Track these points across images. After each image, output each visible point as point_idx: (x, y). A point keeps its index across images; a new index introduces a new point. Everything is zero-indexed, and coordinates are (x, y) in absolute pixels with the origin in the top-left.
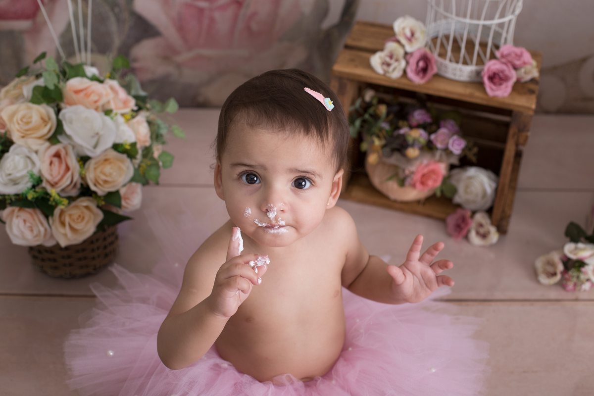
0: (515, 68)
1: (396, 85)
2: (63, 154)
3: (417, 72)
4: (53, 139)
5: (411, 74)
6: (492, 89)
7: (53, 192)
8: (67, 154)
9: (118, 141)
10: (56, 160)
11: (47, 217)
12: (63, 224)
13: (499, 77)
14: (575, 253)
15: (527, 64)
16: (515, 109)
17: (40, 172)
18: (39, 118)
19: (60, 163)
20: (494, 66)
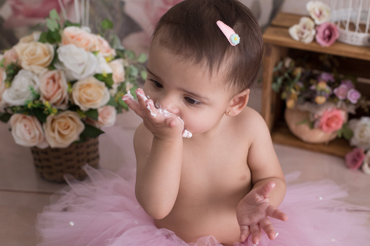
1: (308, 48)
2: (57, 77)
3: (324, 39)
4: (51, 67)
5: (319, 40)
7: (47, 103)
8: (60, 78)
9: (98, 71)
10: (51, 82)
11: (41, 123)
12: (53, 130)
17: (39, 89)
18: (42, 52)
19: (54, 83)
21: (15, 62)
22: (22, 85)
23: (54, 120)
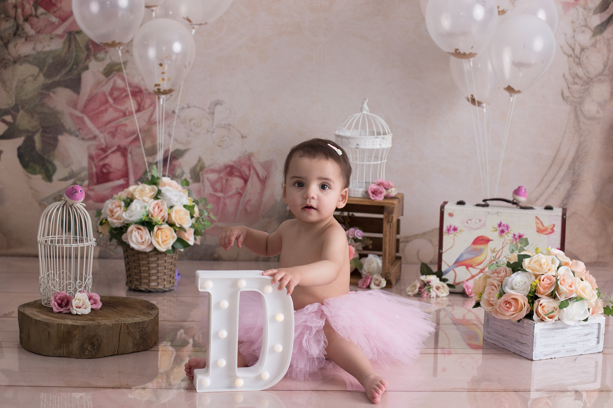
0: (387, 189)
2: (160, 204)
4: (156, 198)
6: (373, 197)
7: (154, 219)
10: (156, 206)
12: (158, 237)
13: (377, 192)
14: (426, 278)
15: (392, 187)
16: (386, 205)
17: (149, 210)
18: (149, 190)
19: (159, 207)
20: (374, 187)
21: (129, 196)
22: (136, 208)
23: (159, 229)
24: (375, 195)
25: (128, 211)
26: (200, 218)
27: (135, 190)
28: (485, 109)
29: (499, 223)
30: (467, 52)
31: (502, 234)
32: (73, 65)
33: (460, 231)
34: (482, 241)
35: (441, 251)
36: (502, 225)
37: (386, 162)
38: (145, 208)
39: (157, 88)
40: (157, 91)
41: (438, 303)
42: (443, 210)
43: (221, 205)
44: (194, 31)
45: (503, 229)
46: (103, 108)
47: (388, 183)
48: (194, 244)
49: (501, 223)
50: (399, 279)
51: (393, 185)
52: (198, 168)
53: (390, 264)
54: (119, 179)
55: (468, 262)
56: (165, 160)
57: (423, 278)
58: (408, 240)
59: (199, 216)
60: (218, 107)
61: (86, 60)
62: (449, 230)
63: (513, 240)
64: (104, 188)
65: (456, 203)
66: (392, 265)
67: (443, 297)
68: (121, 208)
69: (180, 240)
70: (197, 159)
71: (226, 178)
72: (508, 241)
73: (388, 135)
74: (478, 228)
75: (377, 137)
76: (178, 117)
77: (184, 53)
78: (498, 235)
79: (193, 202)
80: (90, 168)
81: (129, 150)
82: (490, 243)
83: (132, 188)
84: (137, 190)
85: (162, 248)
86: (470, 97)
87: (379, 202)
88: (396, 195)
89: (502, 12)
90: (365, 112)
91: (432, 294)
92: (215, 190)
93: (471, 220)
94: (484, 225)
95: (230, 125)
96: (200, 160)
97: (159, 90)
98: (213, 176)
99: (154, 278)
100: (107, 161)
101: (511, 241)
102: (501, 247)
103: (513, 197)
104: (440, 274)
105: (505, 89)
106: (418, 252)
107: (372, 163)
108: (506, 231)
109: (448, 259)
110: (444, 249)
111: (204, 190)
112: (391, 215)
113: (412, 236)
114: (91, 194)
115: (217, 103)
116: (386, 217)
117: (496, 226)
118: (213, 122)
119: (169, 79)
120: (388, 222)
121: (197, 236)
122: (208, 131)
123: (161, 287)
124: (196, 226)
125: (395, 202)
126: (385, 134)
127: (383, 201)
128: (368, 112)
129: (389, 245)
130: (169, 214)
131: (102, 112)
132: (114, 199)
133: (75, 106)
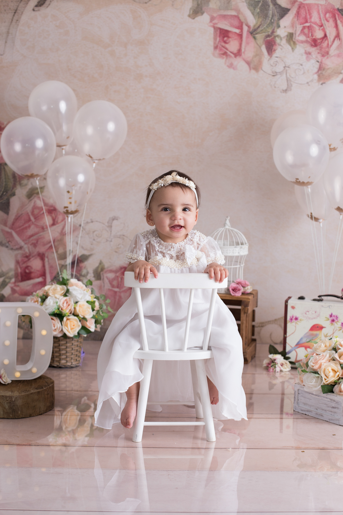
0: (244, 287)
2: (68, 300)
4: (65, 295)
6: (233, 293)
7: (64, 311)
11: (61, 321)
12: (67, 325)
13: (236, 289)
14: (273, 357)
15: (248, 285)
16: (243, 300)
17: (59, 305)
18: (59, 289)
19: (67, 303)
20: (234, 285)
21: (45, 294)
22: (50, 303)
23: (68, 319)
24: (235, 291)
25: (44, 306)
26: (100, 311)
27: (49, 289)
28: (321, 224)
29: (330, 314)
30: (306, 181)
31: (333, 322)
32: (3, 192)
33: (300, 320)
34: (317, 328)
35: (285, 336)
36: (333, 316)
37: (244, 266)
38: (57, 303)
39: (66, 209)
40: (66, 212)
41: (282, 376)
42: (287, 303)
43: (117, 298)
44: (94, 165)
45: (333, 319)
46: (27, 225)
47: (245, 282)
48: (95, 331)
49: (332, 314)
50: (255, 357)
51: (249, 284)
52: (99, 269)
53: (247, 345)
54: (38, 277)
55: (307, 344)
56: (73, 263)
57: (271, 356)
58: (262, 325)
59: (99, 309)
60: (115, 221)
61: (13, 188)
62: (291, 319)
63: (341, 327)
64: (26, 285)
65: (297, 297)
66: (248, 345)
67: (286, 372)
68: (38, 303)
69: (84, 328)
70: (99, 262)
71: (121, 276)
72: (338, 328)
73: (245, 245)
74: (314, 318)
75: (236, 247)
76: (84, 229)
77: (86, 182)
78: (330, 323)
79: (95, 298)
80: (16, 269)
81: (46, 255)
82: (324, 329)
83: (46, 288)
84: (50, 289)
85: (70, 334)
86: (310, 214)
87: (238, 297)
88: (251, 292)
89: (333, 149)
90: (227, 227)
91: (276, 369)
92: (113, 286)
93: (308, 312)
94: (318, 316)
95: (124, 235)
96: (101, 263)
97: (67, 211)
98: (111, 276)
99: (64, 357)
100: (29, 264)
101: (340, 328)
102: (332, 333)
103: (342, 294)
104: (284, 354)
105: (335, 209)
106: (271, 335)
107: (232, 267)
108: (336, 320)
109: (291, 342)
110: (288, 334)
111: (104, 286)
112: (247, 308)
113: (266, 322)
114: (17, 289)
115: (114, 219)
116: (243, 309)
117: (328, 316)
118: (111, 234)
119: (75, 202)
120: (245, 313)
121: (98, 324)
122: (107, 241)
123: (69, 364)
124: (97, 317)
125: (250, 297)
126: (242, 244)
127: (241, 297)
128: (229, 227)
129: (246, 330)
130: (75, 308)
131: (26, 228)
132: (34, 296)
133: (5, 224)
